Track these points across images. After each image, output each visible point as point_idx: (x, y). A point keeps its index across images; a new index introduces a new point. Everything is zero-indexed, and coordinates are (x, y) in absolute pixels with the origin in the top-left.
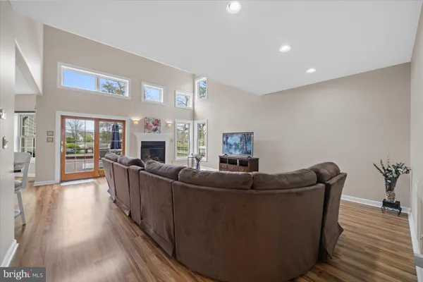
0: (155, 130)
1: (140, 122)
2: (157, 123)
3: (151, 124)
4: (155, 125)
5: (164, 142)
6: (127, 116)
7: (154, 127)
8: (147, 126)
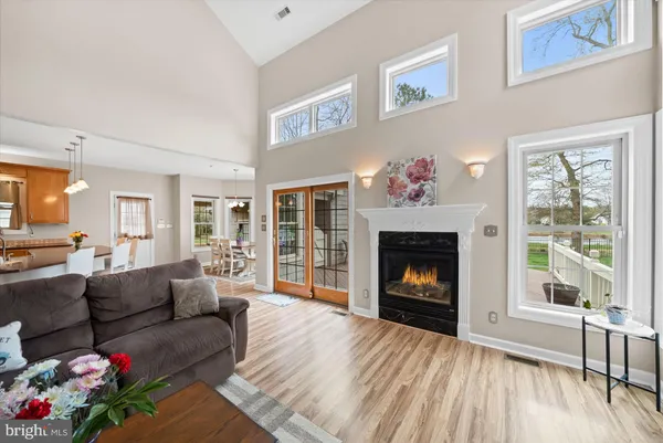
0: (417, 196)
1: (375, 178)
2: (422, 171)
3: (402, 178)
4: (417, 180)
5: (453, 237)
6: (347, 171)
7: (412, 187)
8: (393, 187)
